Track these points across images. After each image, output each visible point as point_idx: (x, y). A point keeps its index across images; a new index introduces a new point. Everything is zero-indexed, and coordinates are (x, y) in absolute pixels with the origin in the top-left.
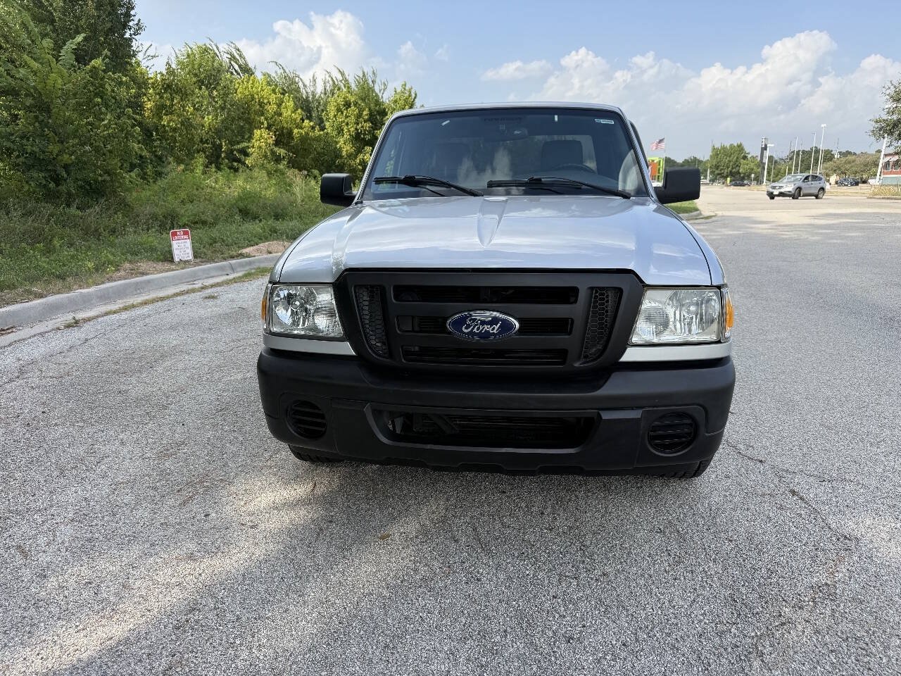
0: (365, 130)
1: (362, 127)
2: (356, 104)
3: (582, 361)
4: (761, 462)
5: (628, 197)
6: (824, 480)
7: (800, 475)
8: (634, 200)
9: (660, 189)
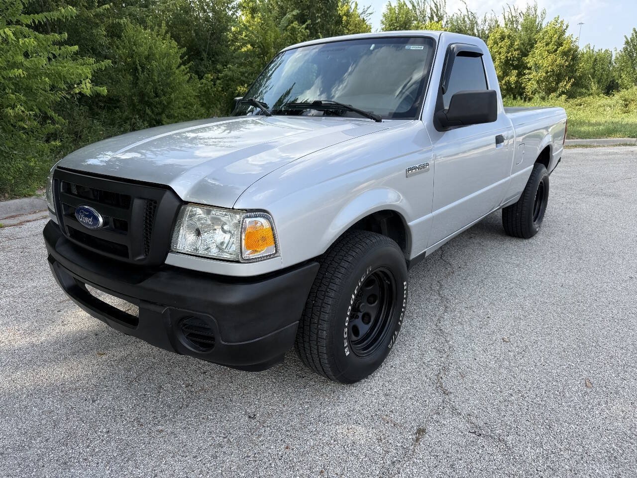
0: (514, 57)
1: (512, 55)
3: (142, 257)
4: (445, 393)
5: (378, 120)
6: (475, 432)
7: (460, 418)
8: (386, 123)
9: (445, 112)
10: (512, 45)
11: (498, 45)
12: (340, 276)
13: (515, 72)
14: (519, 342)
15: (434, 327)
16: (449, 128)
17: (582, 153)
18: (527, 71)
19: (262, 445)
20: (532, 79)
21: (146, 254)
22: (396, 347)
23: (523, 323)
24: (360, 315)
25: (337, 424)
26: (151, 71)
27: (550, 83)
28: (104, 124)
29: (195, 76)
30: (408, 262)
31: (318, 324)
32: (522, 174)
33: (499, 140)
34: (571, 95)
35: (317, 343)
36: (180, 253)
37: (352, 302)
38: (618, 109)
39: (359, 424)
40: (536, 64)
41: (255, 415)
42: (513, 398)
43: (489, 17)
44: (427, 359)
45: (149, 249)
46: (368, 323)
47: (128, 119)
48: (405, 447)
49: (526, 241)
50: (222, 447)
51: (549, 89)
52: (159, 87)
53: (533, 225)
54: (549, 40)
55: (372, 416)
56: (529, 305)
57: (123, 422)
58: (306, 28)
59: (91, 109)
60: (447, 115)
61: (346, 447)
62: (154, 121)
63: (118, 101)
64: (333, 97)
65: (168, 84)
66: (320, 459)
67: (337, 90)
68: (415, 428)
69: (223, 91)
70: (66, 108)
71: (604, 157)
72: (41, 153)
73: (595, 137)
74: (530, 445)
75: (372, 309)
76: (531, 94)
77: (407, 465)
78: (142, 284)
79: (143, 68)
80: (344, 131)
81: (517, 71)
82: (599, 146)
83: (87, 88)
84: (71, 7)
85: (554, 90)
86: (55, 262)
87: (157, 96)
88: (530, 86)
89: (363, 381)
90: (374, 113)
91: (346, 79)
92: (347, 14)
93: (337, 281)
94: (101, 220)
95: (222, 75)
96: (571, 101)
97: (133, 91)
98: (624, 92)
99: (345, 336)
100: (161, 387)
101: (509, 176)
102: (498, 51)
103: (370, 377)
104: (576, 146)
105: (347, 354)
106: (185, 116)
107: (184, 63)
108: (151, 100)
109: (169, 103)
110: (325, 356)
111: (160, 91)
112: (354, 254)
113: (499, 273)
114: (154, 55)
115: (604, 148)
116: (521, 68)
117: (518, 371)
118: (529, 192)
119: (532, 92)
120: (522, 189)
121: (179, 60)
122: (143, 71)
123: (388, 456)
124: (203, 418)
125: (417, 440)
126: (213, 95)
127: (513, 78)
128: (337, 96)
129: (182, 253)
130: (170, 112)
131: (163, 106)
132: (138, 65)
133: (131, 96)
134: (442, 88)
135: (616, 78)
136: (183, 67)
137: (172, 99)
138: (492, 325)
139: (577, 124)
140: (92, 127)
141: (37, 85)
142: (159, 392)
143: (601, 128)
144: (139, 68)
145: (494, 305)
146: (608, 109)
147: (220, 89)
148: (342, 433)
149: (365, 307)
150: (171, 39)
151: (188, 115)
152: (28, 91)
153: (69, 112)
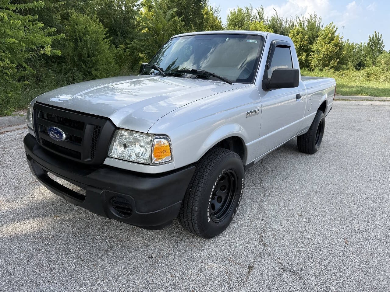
0: (304, 45)
1: (303, 43)
2: (302, 32)
3: (89, 159)
4: (265, 245)
5: (230, 83)
6: (282, 269)
7: (274, 260)
8: (235, 85)
9: (269, 80)
10: (303, 38)
11: (295, 37)
12: (207, 174)
13: (305, 54)
14: (307, 216)
15: (258, 205)
16: (270, 90)
17: (343, 104)
18: (312, 53)
19: (157, 274)
20: (315, 58)
21: (92, 158)
22: (236, 217)
23: (309, 205)
24: (216, 197)
25: (202, 262)
26: (86, 41)
27: (325, 61)
28: (55, 72)
29: (113, 46)
30: (245, 167)
31: (193, 202)
32: (310, 117)
33: (298, 97)
34: (337, 69)
35: (191, 214)
36: (113, 158)
37: (213, 190)
38: (364, 79)
39: (214, 262)
40: (317, 50)
41: (152, 256)
42: (304, 249)
43: (289, 20)
44: (254, 225)
45: (94, 155)
46: (220, 202)
47: (70, 70)
48: (242, 277)
49: (310, 156)
50: (132, 275)
51: (324, 65)
52: (90, 52)
53: (315, 147)
54: (326, 36)
55: (222, 258)
56: (313, 194)
57: (71, 259)
58: (182, 21)
59: (47, 62)
60: (270, 82)
61: (207, 276)
62: (86, 72)
63: (65, 58)
64: (201, 67)
65: (96, 50)
66: (192, 283)
67: (203, 63)
68: (247, 266)
69: (130, 55)
70: (32, 61)
71: (355, 107)
72: (16, 89)
73: (350, 95)
74: (313, 276)
75: (222, 194)
76: (314, 67)
77: (243, 287)
78: (88, 176)
79: (81, 39)
80: (211, 89)
81: (306, 53)
82: (353, 100)
83: (48, 50)
84: (41, 1)
85: (327, 65)
86: (32, 160)
87: (89, 57)
88: (314, 62)
89: (216, 237)
90: (228, 79)
91: (209, 56)
92: (207, 13)
93: (205, 177)
94: (64, 136)
95: (130, 46)
96: (337, 72)
97: (74, 53)
98: (367, 69)
99: (208, 210)
100: (94, 238)
101: (303, 118)
102: (295, 41)
103: (221, 234)
104: (339, 100)
105: (209, 220)
106: (106, 70)
107: (107, 38)
108: (86, 59)
109: (96, 61)
110: (196, 222)
111: (91, 54)
112: (215, 161)
113: (295, 174)
114: (88, 32)
115: (355, 101)
116: (308, 51)
117: (306, 233)
118: (313, 127)
119: (314, 66)
120: (310, 125)
121: (104, 36)
122: (81, 41)
123: (231, 283)
124: (121, 257)
125: (249, 273)
126: (123, 58)
127: (304, 57)
128: (203, 66)
129: (114, 158)
130: (97, 67)
131: (92, 63)
132: (78, 37)
133: (73, 56)
134: (268, 66)
135: (363, 60)
136: (106, 40)
137: (98, 59)
138: (292, 205)
139: (340, 86)
140: (47, 74)
141: (17, 48)
142: (93, 241)
143: (354, 89)
144: (79, 39)
145: (292, 193)
146: (358, 78)
147: (128, 54)
148: (205, 268)
149: (219, 193)
150: (99, 23)
151: (108, 70)
152: (11, 51)
153: (34, 64)
